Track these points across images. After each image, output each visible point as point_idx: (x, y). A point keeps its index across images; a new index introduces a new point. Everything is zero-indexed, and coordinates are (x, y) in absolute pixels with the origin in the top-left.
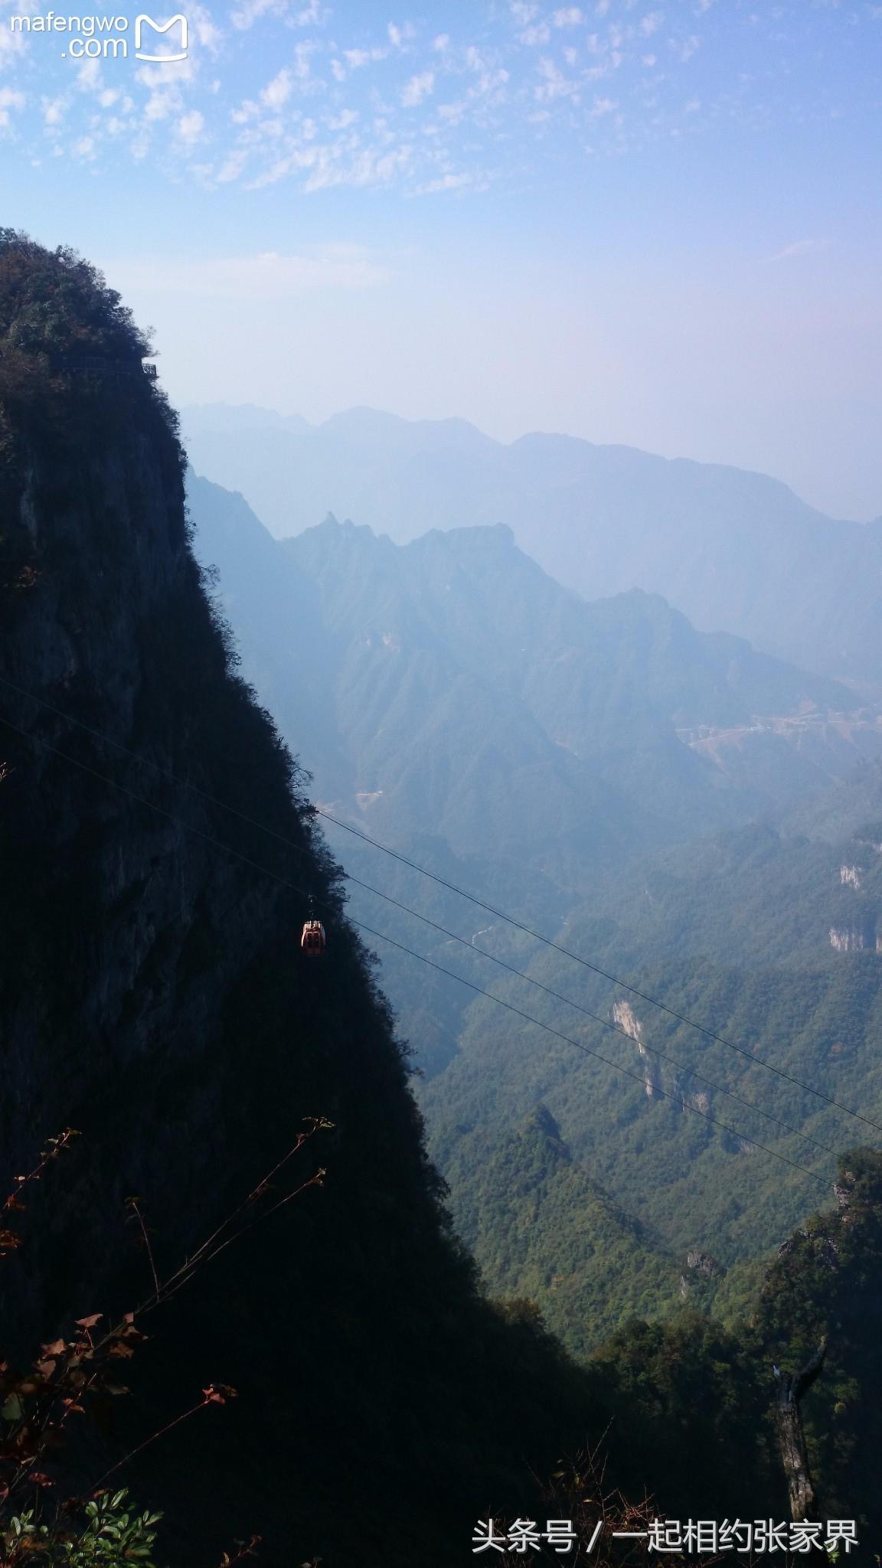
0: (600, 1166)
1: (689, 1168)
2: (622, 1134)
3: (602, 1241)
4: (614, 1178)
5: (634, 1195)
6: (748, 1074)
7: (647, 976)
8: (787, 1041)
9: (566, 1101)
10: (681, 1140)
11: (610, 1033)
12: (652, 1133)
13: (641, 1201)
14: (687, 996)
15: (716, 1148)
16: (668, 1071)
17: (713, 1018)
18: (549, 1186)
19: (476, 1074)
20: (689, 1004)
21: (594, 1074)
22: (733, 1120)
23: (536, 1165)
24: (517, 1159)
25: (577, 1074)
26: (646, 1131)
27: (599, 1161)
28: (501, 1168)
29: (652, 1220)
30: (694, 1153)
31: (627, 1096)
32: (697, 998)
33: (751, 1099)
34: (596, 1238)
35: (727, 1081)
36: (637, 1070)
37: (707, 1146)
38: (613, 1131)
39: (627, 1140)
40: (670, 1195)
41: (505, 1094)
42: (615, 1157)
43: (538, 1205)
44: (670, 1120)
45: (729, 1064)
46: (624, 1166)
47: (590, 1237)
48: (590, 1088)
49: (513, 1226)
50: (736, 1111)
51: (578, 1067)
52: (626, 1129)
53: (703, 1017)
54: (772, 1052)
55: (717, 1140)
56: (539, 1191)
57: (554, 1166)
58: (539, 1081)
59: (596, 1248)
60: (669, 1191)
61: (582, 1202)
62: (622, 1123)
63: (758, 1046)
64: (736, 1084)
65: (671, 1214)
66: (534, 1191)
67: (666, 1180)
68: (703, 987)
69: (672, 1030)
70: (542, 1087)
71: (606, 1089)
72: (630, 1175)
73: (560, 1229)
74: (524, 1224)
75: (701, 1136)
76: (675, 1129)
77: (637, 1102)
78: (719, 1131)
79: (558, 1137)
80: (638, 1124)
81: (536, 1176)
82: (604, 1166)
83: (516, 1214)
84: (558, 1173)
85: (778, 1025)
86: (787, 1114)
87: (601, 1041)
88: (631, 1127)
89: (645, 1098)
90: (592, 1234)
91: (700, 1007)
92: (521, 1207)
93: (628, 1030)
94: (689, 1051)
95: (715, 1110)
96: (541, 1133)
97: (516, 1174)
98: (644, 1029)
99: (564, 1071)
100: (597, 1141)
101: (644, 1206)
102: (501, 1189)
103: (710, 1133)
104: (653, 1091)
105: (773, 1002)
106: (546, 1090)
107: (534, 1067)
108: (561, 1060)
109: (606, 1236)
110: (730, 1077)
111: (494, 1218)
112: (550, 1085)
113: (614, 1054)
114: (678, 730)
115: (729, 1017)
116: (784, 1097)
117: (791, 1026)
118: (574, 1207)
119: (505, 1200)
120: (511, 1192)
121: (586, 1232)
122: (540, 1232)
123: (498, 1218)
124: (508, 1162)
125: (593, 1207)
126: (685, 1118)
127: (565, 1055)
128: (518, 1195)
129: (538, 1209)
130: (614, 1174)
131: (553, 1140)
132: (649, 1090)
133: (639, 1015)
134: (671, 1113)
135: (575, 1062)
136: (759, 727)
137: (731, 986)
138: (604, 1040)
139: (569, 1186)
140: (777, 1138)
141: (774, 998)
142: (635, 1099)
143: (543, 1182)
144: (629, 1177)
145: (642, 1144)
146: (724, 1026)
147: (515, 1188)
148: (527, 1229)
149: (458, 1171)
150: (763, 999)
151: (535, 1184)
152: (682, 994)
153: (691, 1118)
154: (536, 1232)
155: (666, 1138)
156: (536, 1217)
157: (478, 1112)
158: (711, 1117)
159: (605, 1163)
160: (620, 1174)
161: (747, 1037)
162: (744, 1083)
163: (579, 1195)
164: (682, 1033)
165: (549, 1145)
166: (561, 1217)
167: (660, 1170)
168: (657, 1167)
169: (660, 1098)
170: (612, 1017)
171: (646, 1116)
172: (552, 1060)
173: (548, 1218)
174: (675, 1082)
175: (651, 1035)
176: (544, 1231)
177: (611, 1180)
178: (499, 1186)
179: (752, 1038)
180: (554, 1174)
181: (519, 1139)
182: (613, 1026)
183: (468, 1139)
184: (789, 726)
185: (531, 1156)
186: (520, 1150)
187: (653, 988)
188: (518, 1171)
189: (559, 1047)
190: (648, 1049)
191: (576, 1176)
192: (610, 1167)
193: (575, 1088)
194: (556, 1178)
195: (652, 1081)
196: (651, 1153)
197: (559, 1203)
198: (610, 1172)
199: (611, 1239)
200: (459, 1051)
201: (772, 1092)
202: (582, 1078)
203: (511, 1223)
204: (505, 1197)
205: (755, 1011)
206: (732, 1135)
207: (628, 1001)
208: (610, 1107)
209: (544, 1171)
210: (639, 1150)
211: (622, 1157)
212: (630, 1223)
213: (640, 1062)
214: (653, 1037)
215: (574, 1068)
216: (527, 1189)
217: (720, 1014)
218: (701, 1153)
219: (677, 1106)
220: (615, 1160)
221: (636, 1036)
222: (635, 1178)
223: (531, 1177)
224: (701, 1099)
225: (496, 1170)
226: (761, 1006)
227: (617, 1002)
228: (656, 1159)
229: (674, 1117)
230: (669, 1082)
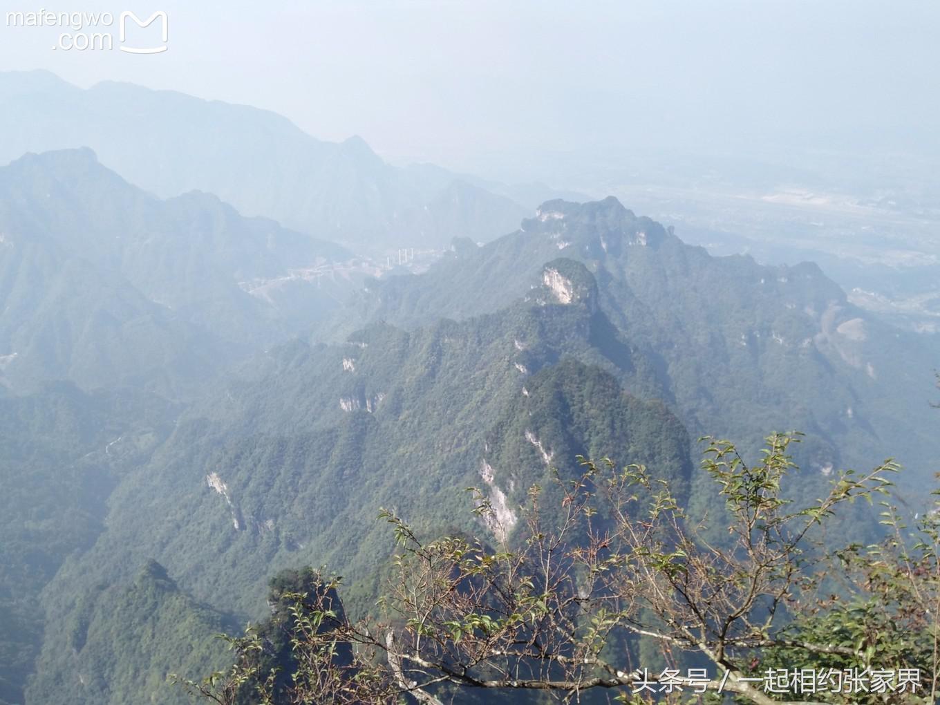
0: (209, 583)
1: (267, 567)
2: (222, 558)
3: (197, 640)
4: (220, 587)
5: (232, 596)
6: (296, 500)
7: (226, 453)
8: (318, 475)
9: (182, 546)
10: (260, 552)
11: (207, 495)
12: (241, 552)
13: (237, 598)
14: (253, 460)
15: (283, 550)
16: (246, 511)
17: (271, 470)
18: (160, 613)
19: (116, 543)
20: (255, 465)
21: (199, 524)
22: (289, 532)
23: (150, 601)
24: (136, 601)
25: (188, 527)
26: (237, 552)
27: (208, 580)
28: (125, 610)
29: (244, 609)
30: (269, 557)
31: (223, 533)
32: (259, 461)
33: (300, 515)
34: (192, 639)
35: (284, 508)
36: (227, 515)
37: (277, 551)
38: (216, 558)
39: (225, 561)
40: (254, 590)
41: (138, 553)
42: (218, 574)
43: (154, 628)
44: (252, 541)
45: (285, 497)
46: (225, 578)
47: (189, 640)
48: (198, 533)
49: (138, 646)
50: (291, 525)
51: (189, 522)
52: (225, 554)
53: (264, 471)
54: (310, 483)
55: (283, 545)
56: (153, 618)
57: (162, 598)
58: (162, 538)
59: (193, 646)
60: (253, 587)
61: (183, 617)
62: (221, 551)
63: (301, 482)
64: (290, 509)
65: (256, 601)
66: (150, 618)
67: (253, 580)
68: (263, 452)
69: (246, 485)
70: (164, 541)
71: (208, 532)
72: (230, 583)
73: (170, 639)
74: (146, 642)
75: (272, 546)
76: (256, 546)
77: (230, 534)
78: (283, 541)
79: (166, 577)
80: (232, 549)
81: (150, 609)
82: (212, 582)
83: (140, 637)
84: (166, 603)
85: (312, 466)
86: (322, 519)
87: (202, 501)
88: (227, 552)
89: (235, 531)
90: (190, 637)
91: (262, 466)
92: (143, 631)
93: (219, 490)
94: (258, 495)
95: (279, 528)
96: (150, 579)
97: (136, 611)
98: (228, 487)
99: (179, 527)
100: (206, 567)
101: (238, 601)
102: (127, 624)
103: (278, 542)
104: (239, 526)
105: (307, 453)
106: (167, 542)
107: (157, 529)
108: (175, 520)
109: (199, 637)
110: (286, 505)
111: (124, 644)
112: (169, 538)
113: (211, 507)
114: (240, 283)
115: (281, 468)
116: (320, 509)
117: (319, 464)
118: (178, 622)
119: (131, 630)
120: (134, 623)
121: (186, 637)
122: (157, 644)
123: (127, 644)
124: (129, 604)
125: (190, 619)
126: (262, 538)
127: (179, 517)
128: (140, 624)
129: (153, 630)
130: (219, 585)
131: (161, 581)
132: (236, 526)
133: (224, 478)
134: (252, 537)
135: (186, 519)
136: (293, 276)
137: (281, 448)
138: (204, 500)
139: (174, 609)
140: (318, 535)
141: (308, 450)
142: (228, 534)
143: (156, 611)
144: (229, 584)
145: (235, 561)
146: (279, 474)
147: (137, 620)
148: (148, 645)
149: (101, 617)
150: (300, 452)
151: (150, 614)
152: (250, 460)
153: (265, 536)
154: (155, 646)
155: (251, 553)
156: (153, 636)
157: (120, 569)
158: (277, 531)
159: (212, 580)
160: (223, 584)
161: (294, 478)
162: (295, 506)
163: (180, 613)
164: (252, 484)
165: (157, 585)
166: (170, 631)
167: (249, 574)
168: (246, 573)
169: (244, 529)
170: (207, 483)
171: (237, 542)
172: (169, 522)
173: (161, 634)
174: (252, 517)
175: (232, 491)
176: (159, 643)
177: (217, 589)
178: (125, 622)
179: (297, 477)
180: (163, 604)
181: (135, 587)
182: (209, 489)
183: (105, 594)
184: (311, 274)
185: (145, 596)
186: (137, 594)
187: (231, 459)
188: (137, 608)
189: (174, 512)
190: (232, 500)
191: (177, 601)
192: (216, 581)
193: (187, 537)
194: (164, 606)
195: (237, 520)
196: (242, 565)
197: (167, 622)
198: (217, 584)
199: (202, 637)
200: (105, 529)
201: (312, 508)
202: (191, 529)
203: (136, 645)
204: (131, 628)
205: (297, 460)
206: (291, 541)
207: (217, 472)
208: (212, 542)
209: (156, 604)
210: (234, 565)
211: (223, 573)
212: (218, 621)
213: (229, 509)
214: (234, 491)
215: (185, 523)
216: (145, 618)
217: (275, 467)
218: (273, 556)
219: (255, 532)
220: (219, 576)
221: (225, 493)
222: (233, 584)
223: (147, 610)
224: (270, 523)
225: (121, 612)
226: (300, 456)
227: (209, 474)
228: (246, 567)
229: (254, 539)
230: (247, 517)
